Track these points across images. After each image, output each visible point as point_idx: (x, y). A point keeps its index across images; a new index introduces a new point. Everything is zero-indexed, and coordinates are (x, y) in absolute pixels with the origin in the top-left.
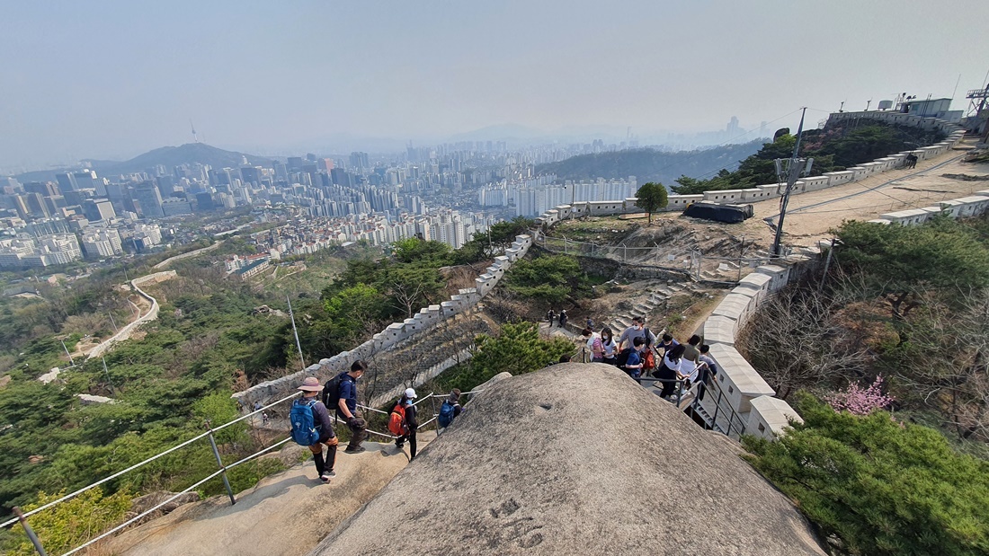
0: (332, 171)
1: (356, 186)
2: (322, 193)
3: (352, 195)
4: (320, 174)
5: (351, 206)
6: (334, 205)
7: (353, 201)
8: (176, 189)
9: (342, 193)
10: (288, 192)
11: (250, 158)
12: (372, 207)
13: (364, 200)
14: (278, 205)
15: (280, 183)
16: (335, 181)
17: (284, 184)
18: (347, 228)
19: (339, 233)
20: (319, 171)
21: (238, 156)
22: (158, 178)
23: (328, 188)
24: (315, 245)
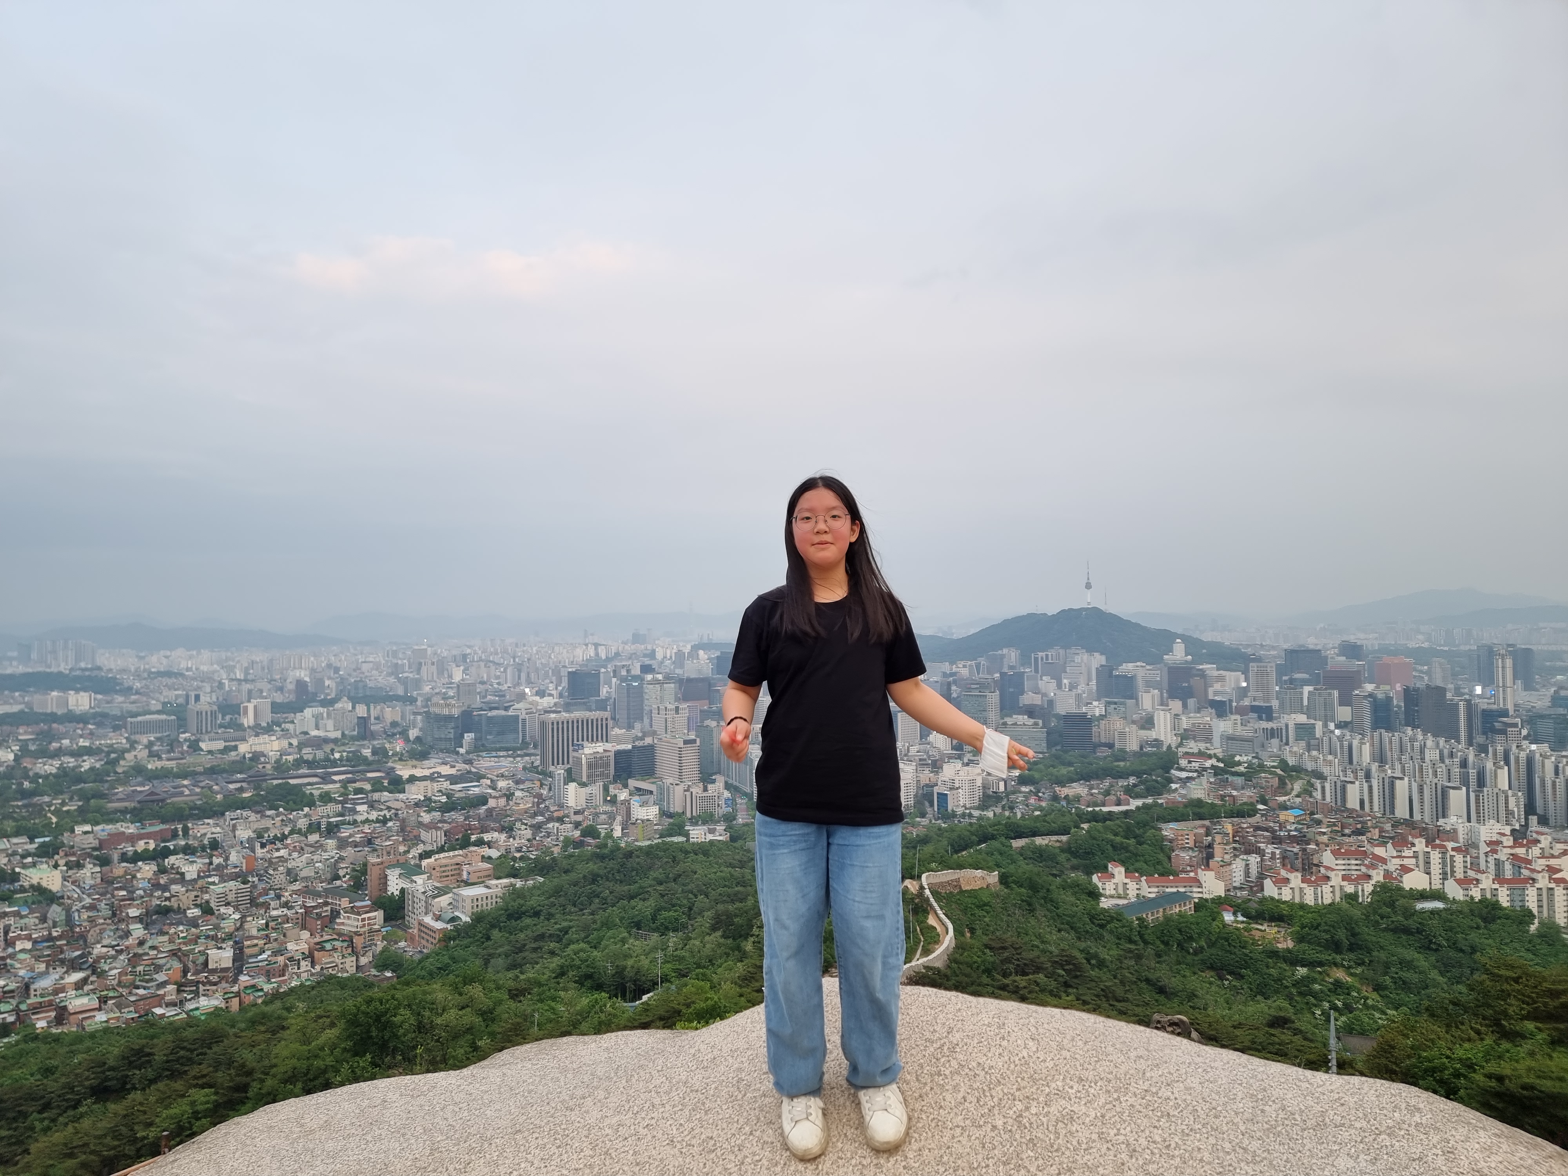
0: (1407, 691)
1: (1480, 739)
2: (1367, 748)
3: (1464, 764)
4: (1371, 695)
5: (1457, 798)
6: (1401, 787)
7: (1465, 781)
8: (1029, 698)
9: (1431, 755)
10: (1272, 733)
11: (1191, 644)
12: (1530, 809)
13: (1503, 783)
14: (1239, 763)
15: (1254, 709)
16: (1411, 721)
17: (1265, 713)
18: (1435, 857)
19: (1405, 869)
20: (1369, 687)
21: (1166, 639)
22: (1003, 674)
23: (1386, 735)
24: (1326, 889)
